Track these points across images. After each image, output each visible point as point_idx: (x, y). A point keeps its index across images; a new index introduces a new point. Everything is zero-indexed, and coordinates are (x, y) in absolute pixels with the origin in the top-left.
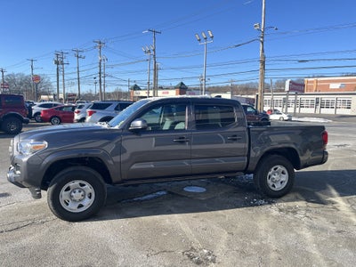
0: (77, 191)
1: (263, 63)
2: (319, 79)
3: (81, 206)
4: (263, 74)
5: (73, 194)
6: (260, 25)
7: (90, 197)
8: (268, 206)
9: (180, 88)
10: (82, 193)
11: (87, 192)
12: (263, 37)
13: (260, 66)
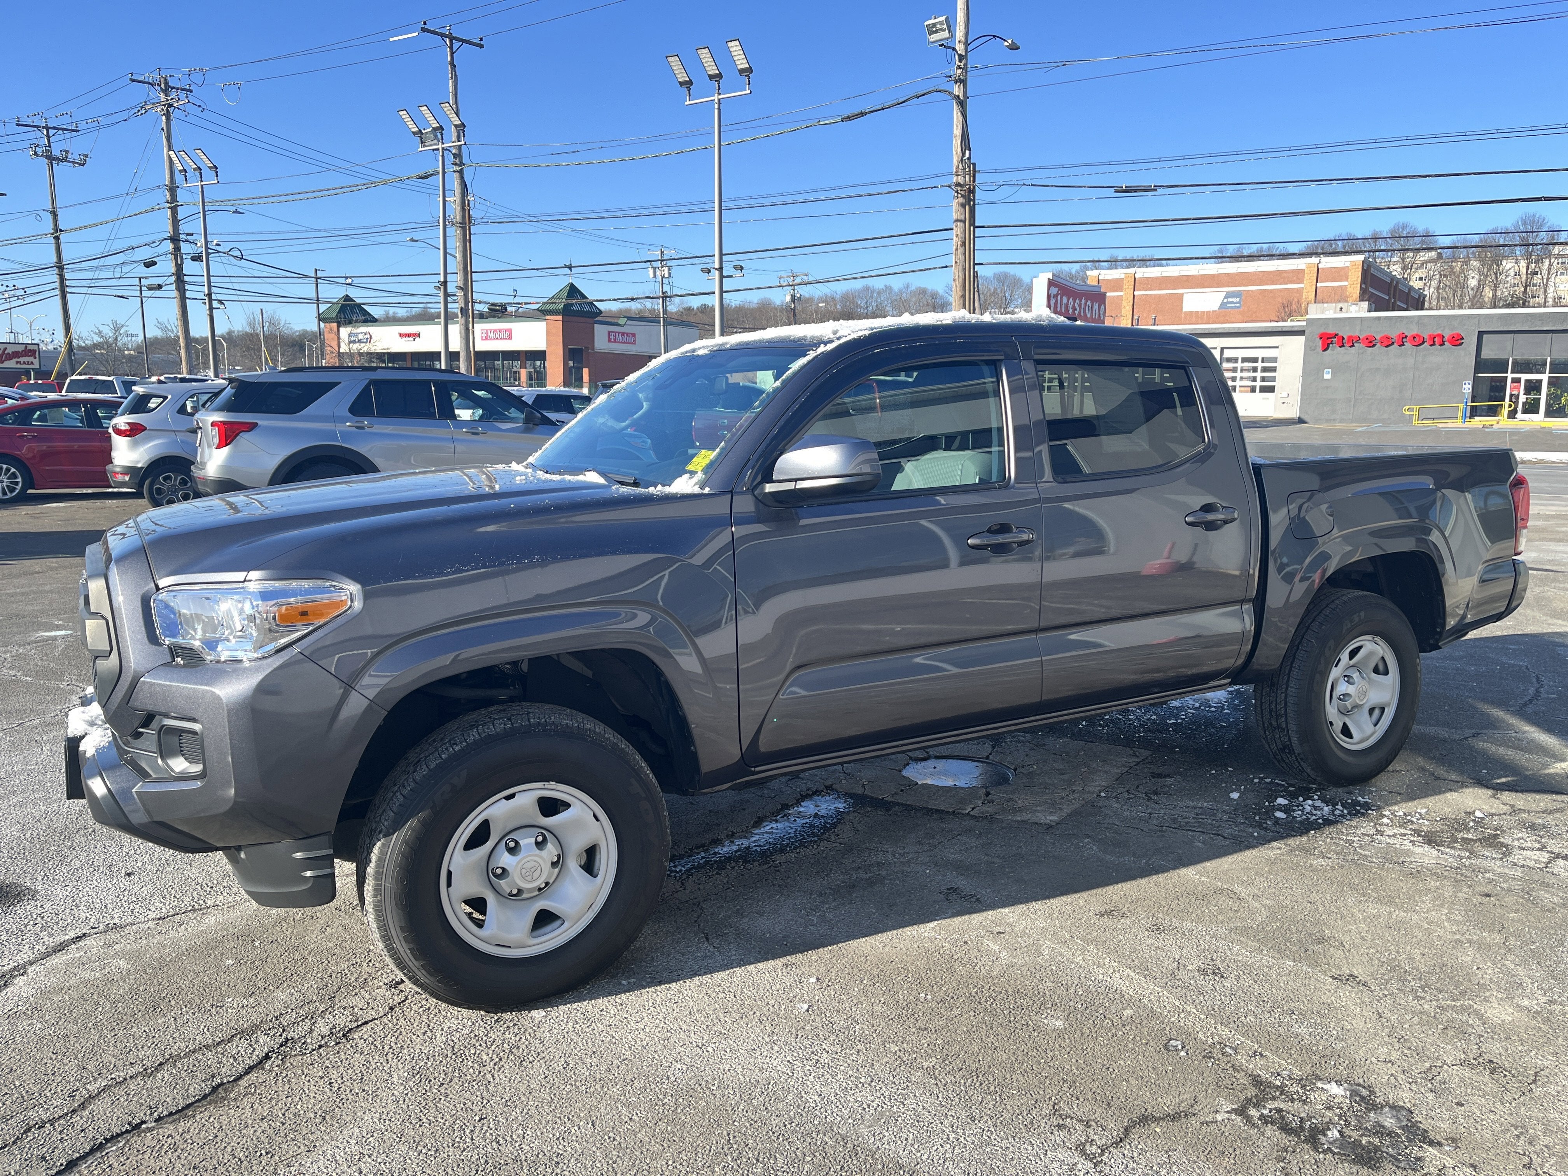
0: (527, 841)
1: (969, 196)
2: (1144, 273)
3: (544, 919)
4: (968, 246)
5: (505, 859)
6: (950, 26)
7: (589, 866)
8: (1366, 827)
9: (567, 312)
10: (551, 850)
11: (577, 844)
12: (962, 81)
13: (955, 209)
